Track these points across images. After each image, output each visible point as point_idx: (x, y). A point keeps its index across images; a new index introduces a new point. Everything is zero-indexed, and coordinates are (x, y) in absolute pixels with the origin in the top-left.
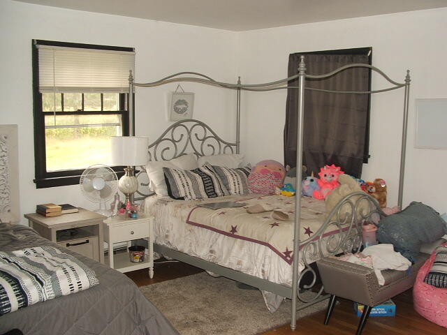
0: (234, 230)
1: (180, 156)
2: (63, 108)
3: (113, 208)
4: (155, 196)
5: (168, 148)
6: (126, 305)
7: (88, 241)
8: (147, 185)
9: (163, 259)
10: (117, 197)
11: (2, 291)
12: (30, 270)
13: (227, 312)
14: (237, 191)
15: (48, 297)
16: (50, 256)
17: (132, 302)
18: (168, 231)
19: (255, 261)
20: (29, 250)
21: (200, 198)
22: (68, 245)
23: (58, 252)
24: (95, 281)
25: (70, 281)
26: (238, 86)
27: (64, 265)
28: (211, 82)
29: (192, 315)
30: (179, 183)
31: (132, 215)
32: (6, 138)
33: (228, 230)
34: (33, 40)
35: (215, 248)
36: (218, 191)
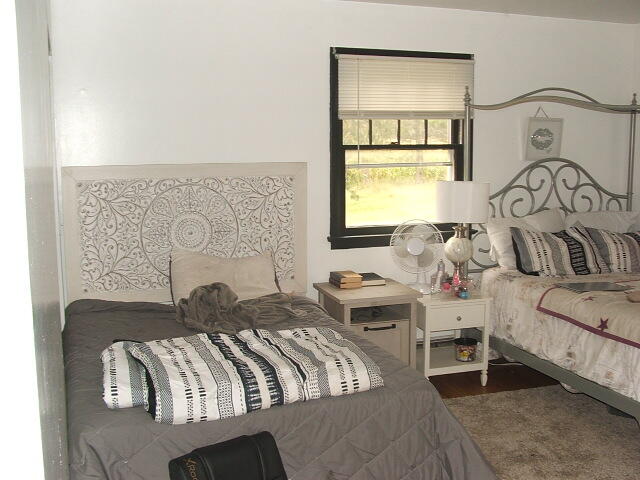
0: (604, 324)
1: (539, 210)
2: (371, 141)
3: (434, 281)
4: (497, 269)
5: (521, 200)
6: (419, 420)
7: (394, 326)
8: (488, 251)
9: (502, 360)
10: (441, 266)
11: (253, 380)
12: (293, 357)
13: (584, 448)
14: (622, 267)
15: (311, 395)
16: (326, 342)
17: (429, 415)
18: (511, 320)
19: (632, 375)
20: (299, 331)
21: (563, 275)
22: (366, 329)
23: (338, 336)
24: (379, 381)
25: (343, 377)
26: (634, 108)
27: (339, 356)
28: (593, 105)
29: (531, 445)
30: (532, 250)
31: (460, 294)
32: (291, 179)
33: (595, 325)
34: (331, 48)
35: (575, 350)
36: (591, 265)
